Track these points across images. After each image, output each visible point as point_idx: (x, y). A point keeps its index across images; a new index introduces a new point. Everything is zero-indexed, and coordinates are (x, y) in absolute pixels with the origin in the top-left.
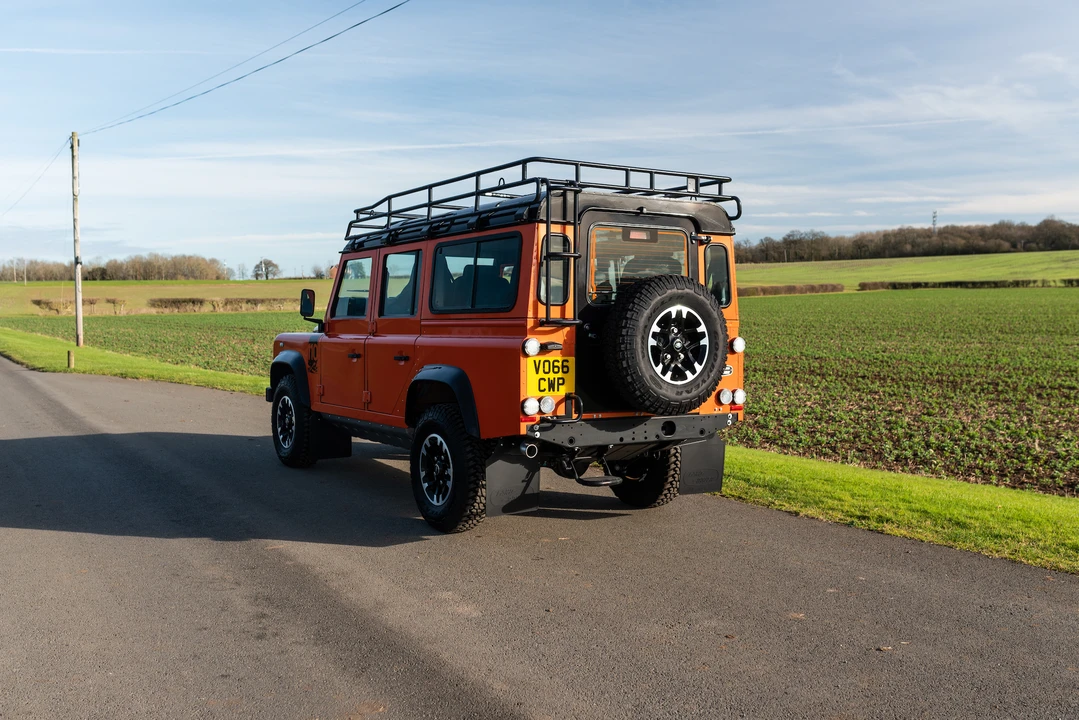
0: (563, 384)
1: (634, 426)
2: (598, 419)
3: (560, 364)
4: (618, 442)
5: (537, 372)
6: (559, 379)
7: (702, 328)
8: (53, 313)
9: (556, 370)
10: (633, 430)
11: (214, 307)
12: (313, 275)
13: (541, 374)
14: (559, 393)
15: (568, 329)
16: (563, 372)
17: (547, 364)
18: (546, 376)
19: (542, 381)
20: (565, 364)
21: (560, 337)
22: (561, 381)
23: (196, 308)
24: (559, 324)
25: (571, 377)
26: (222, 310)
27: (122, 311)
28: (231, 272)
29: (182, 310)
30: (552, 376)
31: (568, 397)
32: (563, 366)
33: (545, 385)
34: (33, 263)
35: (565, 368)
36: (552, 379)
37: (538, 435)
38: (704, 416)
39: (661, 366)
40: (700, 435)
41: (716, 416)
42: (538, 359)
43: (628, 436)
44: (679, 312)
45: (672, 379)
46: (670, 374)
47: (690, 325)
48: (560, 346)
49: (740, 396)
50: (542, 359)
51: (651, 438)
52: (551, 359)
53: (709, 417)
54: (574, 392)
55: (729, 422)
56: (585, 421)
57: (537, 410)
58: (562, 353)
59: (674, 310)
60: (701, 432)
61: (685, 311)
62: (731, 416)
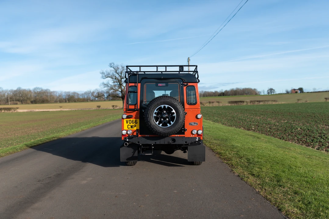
1: (160, 139)
2: (147, 137)
3: (134, 121)
4: (155, 144)
6: (134, 125)
7: (174, 111)
8: (203, 105)
9: (133, 123)
10: (160, 140)
11: (247, 103)
12: (285, 92)
13: (128, 124)
14: (134, 129)
15: (137, 111)
16: (135, 123)
18: (130, 124)
19: (129, 126)
20: (136, 121)
21: (134, 114)
22: (135, 126)
23: (242, 103)
24: (133, 110)
25: (138, 125)
26: (249, 104)
27: (221, 105)
28: (260, 92)
29: (237, 104)
30: (132, 124)
31: (137, 130)
32: (135, 122)
33: (129, 127)
34: (205, 92)
35: (136, 122)
36: (132, 125)
37: (128, 140)
38: (187, 138)
39: (158, 122)
40: (185, 143)
41: (192, 138)
42: (127, 120)
43: (158, 142)
44: (165, 107)
45: (162, 126)
46: (161, 124)
47: (169, 110)
48: (134, 116)
49: (200, 132)
50: (129, 120)
51: (166, 143)
52: (132, 120)
53: (189, 138)
54: (139, 129)
55: (197, 140)
56: (142, 137)
57: (126, 133)
58: (135, 118)
59: (162, 106)
60: (186, 142)
61: (167, 106)
62: (198, 138)
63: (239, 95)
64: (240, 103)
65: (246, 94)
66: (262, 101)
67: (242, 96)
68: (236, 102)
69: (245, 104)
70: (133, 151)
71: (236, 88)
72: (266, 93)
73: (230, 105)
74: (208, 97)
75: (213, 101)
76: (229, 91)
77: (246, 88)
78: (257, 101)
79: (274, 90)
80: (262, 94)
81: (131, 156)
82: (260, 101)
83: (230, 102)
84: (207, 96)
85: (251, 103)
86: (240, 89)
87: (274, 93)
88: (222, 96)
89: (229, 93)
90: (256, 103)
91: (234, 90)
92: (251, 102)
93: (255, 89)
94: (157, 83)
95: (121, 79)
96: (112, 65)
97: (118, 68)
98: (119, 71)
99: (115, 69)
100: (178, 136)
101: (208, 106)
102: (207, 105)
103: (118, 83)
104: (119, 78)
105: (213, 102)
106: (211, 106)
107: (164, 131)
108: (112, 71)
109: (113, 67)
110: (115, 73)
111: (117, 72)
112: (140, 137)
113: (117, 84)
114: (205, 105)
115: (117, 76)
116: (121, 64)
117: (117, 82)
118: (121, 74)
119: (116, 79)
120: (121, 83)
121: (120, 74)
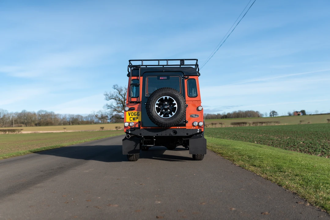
0: (137, 119)
1: (162, 131)
2: (149, 129)
3: (136, 113)
4: (156, 135)
5: (129, 115)
10: (162, 132)
11: (250, 124)
12: (288, 115)
13: (131, 116)
14: (136, 121)
15: (139, 104)
17: (132, 113)
18: (132, 117)
20: (138, 113)
21: (136, 106)
22: (137, 118)
23: (245, 125)
25: (140, 117)
26: (252, 125)
27: (224, 126)
28: (262, 115)
29: (240, 126)
30: (134, 116)
31: (139, 122)
32: (137, 114)
33: (132, 119)
35: (138, 115)
37: (130, 132)
38: (188, 129)
39: (159, 113)
40: (186, 135)
41: (193, 129)
42: (129, 112)
43: (160, 134)
44: (166, 98)
45: (163, 116)
46: (163, 115)
47: (170, 101)
48: (136, 109)
49: (201, 124)
51: (168, 135)
52: (134, 112)
53: (190, 129)
54: (141, 121)
55: (198, 132)
56: (144, 129)
57: (128, 125)
59: (164, 97)
60: (187, 134)
61: (168, 97)
62: (199, 130)
63: (242, 117)
64: (243, 124)
65: (249, 116)
66: (264, 123)
67: (244, 118)
68: (239, 124)
69: (248, 125)
70: (135, 144)
71: (239, 111)
72: (268, 116)
73: (232, 126)
74: (211, 120)
75: (216, 122)
76: (231, 114)
77: (248, 111)
78: (260, 123)
79: (276, 113)
80: (265, 116)
81: (133, 149)
82: (262, 123)
83: (233, 124)
84: (209, 119)
85: (254, 125)
86: (242, 112)
87: (277, 116)
88: (225, 119)
89: (232, 116)
90: (259, 124)
91: (237, 112)
92: (254, 123)
93: (257, 112)
94: (159, 77)
95: (125, 101)
96: (116, 86)
97: (122, 90)
98: (123, 93)
99: (118, 91)
100: (179, 128)
101: (211, 127)
103: (122, 105)
104: (123, 100)
105: (215, 124)
106: (214, 127)
107: (166, 122)
108: (116, 93)
109: (117, 89)
110: (118, 95)
111: (121, 94)
112: (142, 129)
113: (120, 105)
114: (208, 127)
115: (121, 97)
116: (125, 86)
117: (120, 104)
118: (125, 95)
119: (119, 101)
120: (124, 105)
121: (123, 96)
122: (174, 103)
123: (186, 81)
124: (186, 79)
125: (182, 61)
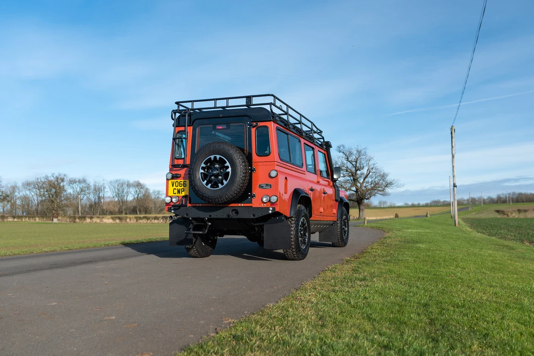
0: (183, 191)
1: (217, 210)
2: (199, 207)
3: (182, 183)
4: (209, 217)
6: (182, 189)
7: (228, 164)
9: (181, 185)
10: (216, 212)
13: (174, 187)
14: (181, 195)
15: (186, 168)
16: (184, 186)
17: (177, 183)
18: (176, 188)
21: (182, 172)
24: (184, 166)
25: (187, 188)
30: (179, 188)
31: (185, 197)
32: (184, 184)
33: (176, 191)
35: (185, 185)
37: (173, 211)
38: (255, 208)
39: (206, 181)
40: (252, 217)
41: (262, 208)
42: (173, 181)
43: (215, 215)
44: (215, 158)
45: (211, 187)
46: (210, 185)
47: (222, 162)
48: (182, 176)
49: (274, 199)
50: (175, 181)
51: (225, 216)
52: (179, 181)
53: (258, 208)
54: (188, 194)
55: (270, 212)
56: (193, 207)
57: (170, 201)
58: (184, 179)
59: (212, 157)
60: (254, 215)
61: (218, 157)
62: (271, 209)
81: (183, 237)
94: (215, 125)
95: (356, 171)
96: (342, 148)
97: (351, 153)
98: (352, 158)
99: (345, 155)
100: (242, 205)
102: (514, 214)
103: (352, 178)
104: (353, 170)
107: (213, 195)
108: (341, 158)
109: (343, 153)
110: (345, 162)
111: (350, 160)
112: (189, 207)
113: (349, 179)
115: (350, 165)
116: (356, 147)
117: (350, 176)
118: (356, 162)
119: (347, 171)
120: (355, 178)
121: (354, 163)
122: (226, 165)
123: (253, 130)
124: (254, 127)
125: (249, 98)
